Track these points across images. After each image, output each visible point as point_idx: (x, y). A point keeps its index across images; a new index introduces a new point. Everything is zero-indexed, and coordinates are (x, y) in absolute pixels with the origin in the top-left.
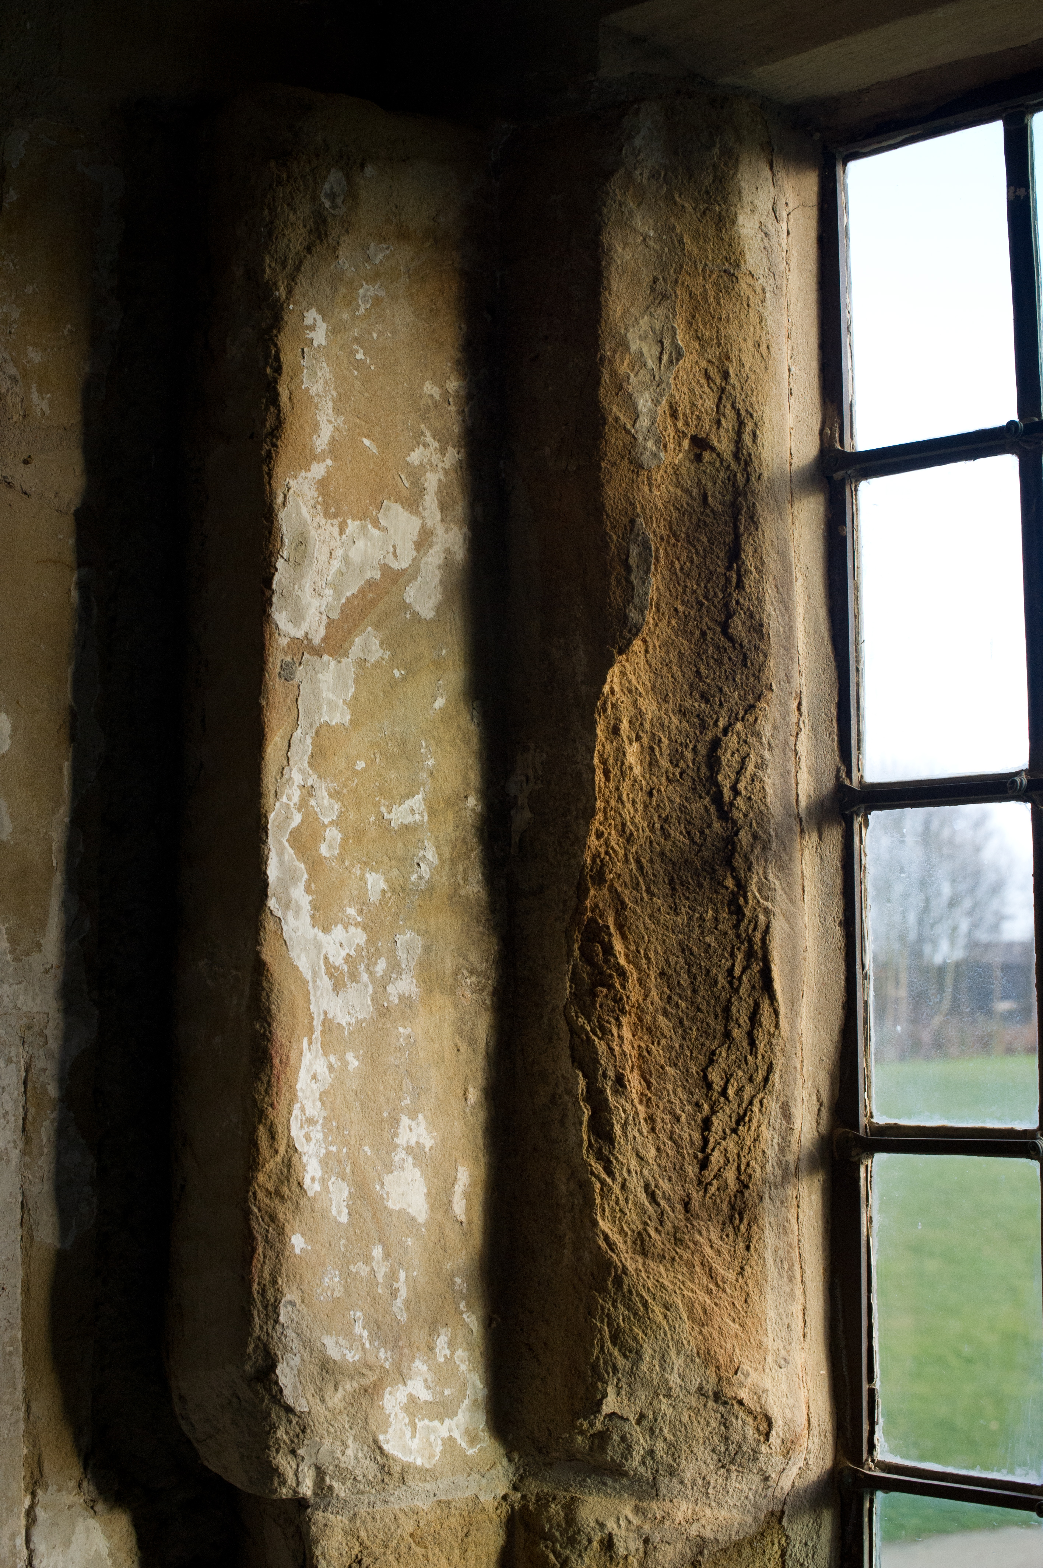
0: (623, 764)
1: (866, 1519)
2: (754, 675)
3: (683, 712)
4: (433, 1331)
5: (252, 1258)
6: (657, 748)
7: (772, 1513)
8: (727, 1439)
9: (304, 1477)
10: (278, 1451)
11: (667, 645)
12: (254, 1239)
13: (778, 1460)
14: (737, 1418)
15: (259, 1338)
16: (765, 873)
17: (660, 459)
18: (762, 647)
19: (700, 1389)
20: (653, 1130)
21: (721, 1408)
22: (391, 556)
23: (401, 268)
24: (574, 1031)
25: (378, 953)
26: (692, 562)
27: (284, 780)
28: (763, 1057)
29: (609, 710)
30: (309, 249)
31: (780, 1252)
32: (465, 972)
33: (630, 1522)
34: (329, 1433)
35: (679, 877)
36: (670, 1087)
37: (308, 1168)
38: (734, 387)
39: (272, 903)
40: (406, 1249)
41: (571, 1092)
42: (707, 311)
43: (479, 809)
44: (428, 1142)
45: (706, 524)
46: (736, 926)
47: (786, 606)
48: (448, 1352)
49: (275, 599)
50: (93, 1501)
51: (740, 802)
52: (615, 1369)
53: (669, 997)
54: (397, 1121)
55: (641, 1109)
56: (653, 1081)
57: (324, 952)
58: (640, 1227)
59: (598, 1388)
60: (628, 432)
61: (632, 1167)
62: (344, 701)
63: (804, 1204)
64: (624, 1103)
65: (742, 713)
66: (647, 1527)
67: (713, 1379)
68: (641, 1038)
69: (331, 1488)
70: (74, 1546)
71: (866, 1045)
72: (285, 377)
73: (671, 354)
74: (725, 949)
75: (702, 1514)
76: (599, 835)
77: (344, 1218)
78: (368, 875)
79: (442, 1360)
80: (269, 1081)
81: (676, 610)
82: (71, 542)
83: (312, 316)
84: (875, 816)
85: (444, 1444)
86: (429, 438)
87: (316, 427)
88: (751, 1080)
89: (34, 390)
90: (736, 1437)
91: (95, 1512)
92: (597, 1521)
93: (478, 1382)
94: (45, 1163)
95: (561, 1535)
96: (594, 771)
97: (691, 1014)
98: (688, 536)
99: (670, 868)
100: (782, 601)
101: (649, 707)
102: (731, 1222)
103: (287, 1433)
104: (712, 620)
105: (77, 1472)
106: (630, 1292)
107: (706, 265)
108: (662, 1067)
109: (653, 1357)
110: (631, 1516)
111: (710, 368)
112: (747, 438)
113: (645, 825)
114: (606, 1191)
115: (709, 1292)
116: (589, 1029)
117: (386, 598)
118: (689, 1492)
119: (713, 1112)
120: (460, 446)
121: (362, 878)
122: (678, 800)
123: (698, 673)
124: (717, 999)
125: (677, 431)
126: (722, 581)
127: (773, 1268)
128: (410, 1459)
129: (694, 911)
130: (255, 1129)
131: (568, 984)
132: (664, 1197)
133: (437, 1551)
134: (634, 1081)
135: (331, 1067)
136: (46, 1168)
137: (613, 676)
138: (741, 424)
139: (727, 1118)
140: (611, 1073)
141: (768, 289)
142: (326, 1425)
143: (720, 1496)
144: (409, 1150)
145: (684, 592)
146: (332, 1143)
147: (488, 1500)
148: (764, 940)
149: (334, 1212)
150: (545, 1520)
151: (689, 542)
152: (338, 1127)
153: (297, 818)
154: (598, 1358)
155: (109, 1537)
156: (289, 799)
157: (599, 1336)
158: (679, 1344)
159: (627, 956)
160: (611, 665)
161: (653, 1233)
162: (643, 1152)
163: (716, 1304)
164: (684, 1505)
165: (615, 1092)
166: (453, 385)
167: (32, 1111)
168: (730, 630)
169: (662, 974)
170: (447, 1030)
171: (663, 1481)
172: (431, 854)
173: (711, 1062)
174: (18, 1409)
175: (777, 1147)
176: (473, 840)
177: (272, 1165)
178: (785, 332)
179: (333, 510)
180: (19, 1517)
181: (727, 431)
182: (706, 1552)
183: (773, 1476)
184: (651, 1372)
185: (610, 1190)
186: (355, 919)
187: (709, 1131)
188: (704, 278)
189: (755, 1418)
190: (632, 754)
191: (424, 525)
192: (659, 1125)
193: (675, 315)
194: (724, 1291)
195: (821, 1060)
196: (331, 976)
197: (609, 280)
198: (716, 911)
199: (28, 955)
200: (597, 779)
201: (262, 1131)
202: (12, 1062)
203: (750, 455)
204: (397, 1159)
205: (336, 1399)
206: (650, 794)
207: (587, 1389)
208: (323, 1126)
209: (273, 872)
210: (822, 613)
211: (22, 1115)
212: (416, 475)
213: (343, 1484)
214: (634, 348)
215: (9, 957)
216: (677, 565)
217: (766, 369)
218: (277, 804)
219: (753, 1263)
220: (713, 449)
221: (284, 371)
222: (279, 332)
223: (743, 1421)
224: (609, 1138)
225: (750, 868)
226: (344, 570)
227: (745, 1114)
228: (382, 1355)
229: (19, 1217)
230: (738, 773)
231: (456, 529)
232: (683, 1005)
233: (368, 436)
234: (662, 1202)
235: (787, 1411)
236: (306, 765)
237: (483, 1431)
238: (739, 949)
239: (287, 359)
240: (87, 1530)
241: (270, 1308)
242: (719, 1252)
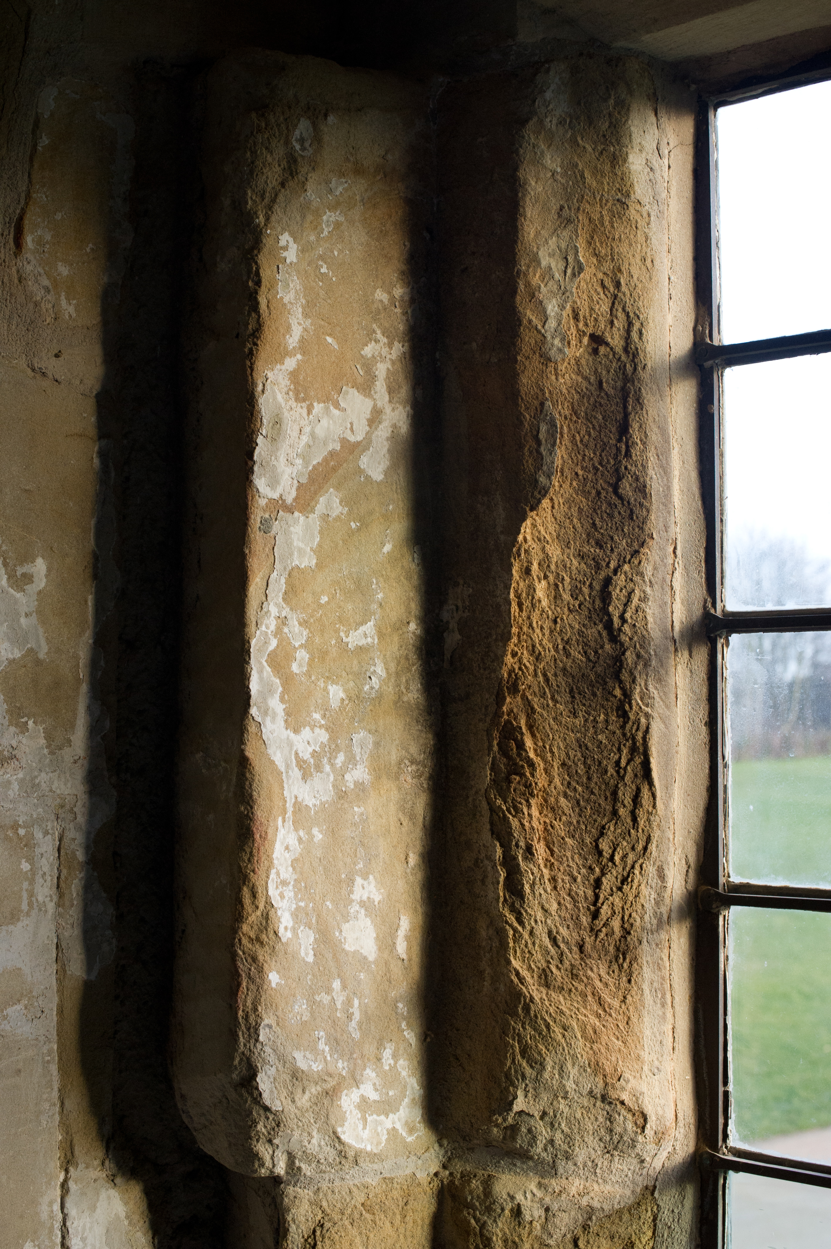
0: (533, 598)
1: (720, 1193)
2: (638, 527)
3: (581, 556)
4: (380, 1046)
5: (238, 991)
6: (561, 585)
7: (647, 1188)
8: (611, 1131)
9: (279, 1160)
10: (258, 1141)
11: (569, 502)
12: (239, 975)
13: (651, 1147)
14: (619, 1114)
15: (243, 1053)
16: (646, 684)
17: (564, 353)
18: (645, 503)
19: (591, 1092)
20: (555, 888)
21: (607, 1107)
22: (349, 431)
23: (358, 197)
24: (493, 810)
25: (338, 749)
26: (590, 435)
27: (263, 612)
28: (643, 831)
29: (523, 555)
30: (283, 185)
31: (655, 984)
32: (407, 762)
33: (534, 1195)
34: (298, 1127)
35: (578, 688)
36: (569, 854)
37: (282, 920)
38: (624, 294)
39: (253, 711)
40: (359, 982)
41: (490, 858)
42: (603, 233)
43: (418, 632)
44: (377, 897)
45: (601, 405)
46: (623, 727)
47: (666, 470)
48: (392, 1062)
49: (256, 468)
50: (113, 1175)
51: (626, 628)
52: (524, 1077)
53: (569, 783)
54: (353, 881)
55: (546, 872)
56: (555, 849)
57: (295, 749)
58: (544, 965)
59: (510, 1092)
60: (539, 332)
61: (538, 918)
62: (311, 549)
63: (674, 946)
64: (532, 866)
65: (628, 557)
66: (547, 1199)
67: (601, 1084)
68: (546, 816)
69: (299, 1169)
70: (98, 1211)
71: (725, 820)
72: (263, 288)
73: (574, 268)
74: (613, 745)
75: (591, 1188)
76: (514, 655)
77: (310, 959)
78: (330, 687)
79: (387, 1068)
80: (251, 852)
81: (576, 474)
82: (93, 419)
83: (285, 239)
84: (735, 639)
85: (388, 1133)
86: (379, 335)
87: (289, 328)
88: (633, 848)
89: (63, 297)
90: (618, 1129)
91: (115, 1184)
92: (509, 1194)
93: (416, 1085)
94: (74, 913)
95: (480, 1204)
96: (510, 604)
97: (586, 797)
98: (586, 414)
99: (570, 680)
100: (662, 466)
101: (555, 552)
102: (617, 961)
103: (265, 1127)
104: (605, 481)
105: (101, 1154)
106: (536, 1016)
107: (602, 195)
108: (563, 839)
109: (553, 1068)
110: (535, 1191)
111: (605, 279)
112: (635, 335)
113: (551, 647)
114: (517, 936)
115: (599, 1016)
116: (505, 808)
117: (345, 465)
118: (581, 1172)
119: (603, 874)
120: (404, 341)
121: (326, 690)
122: (577, 626)
123: (594, 524)
124: (607, 784)
125: (578, 330)
126: (614, 451)
127: (649, 997)
128: (362, 1146)
129: (589, 714)
130: (240, 890)
131: (489, 772)
132: (563, 941)
133: (382, 1217)
134: (540, 849)
135: (300, 840)
136: (76, 917)
137: (526, 529)
138: (630, 324)
139: (614, 879)
140: (522, 844)
141: (652, 214)
142: (296, 1120)
143: (606, 1175)
144: (362, 904)
145: (583, 459)
146: (301, 900)
147: (423, 1176)
148: (644, 738)
149: (303, 954)
150: (467, 1193)
151: (587, 419)
152: (306, 887)
153: (274, 643)
154: (510, 1068)
155: (126, 1204)
156: (267, 628)
157: (511, 1051)
158: (574, 1057)
159: (535, 750)
160: (524, 519)
161: (554, 970)
162: (547, 906)
163: (604, 1026)
164: (577, 1182)
165: (525, 858)
166: (399, 291)
167: (64, 872)
168: (620, 491)
169: (563, 764)
170: (392, 808)
171: (561, 1165)
172: (380, 669)
173: (602, 834)
174: (55, 1105)
175: (653, 901)
176: (413, 657)
177: (254, 917)
178: (666, 248)
179: (302, 395)
180: (55, 1189)
181: (619, 329)
182: (594, 1218)
183: (648, 1159)
184: (552, 1079)
185: (521, 936)
186: (319, 722)
187: (600, 889)
188: (601, 206)
189: (634, 1114)
190: (541, 590)
191: (375, 406)
192: (560, 884)
193: (577, 237)
194: (610, 1015)
195: (689, 832)
196: (300, 768)
197: (524, 208)
198: (607, 715)
199: (60, 749)
200: (512, 610)
201: (246, 891)
202: (48, 833)
203: (637, 349)
204: (352, 911)
205: (304, 1100)
206: (555, 622)
207: (502, 1091)
208: (294, 886)
209: (254, 686)
210: (694, 475)
211: (57, 875)
212: (369, 366)
213: (309, 1165)
214: (544, 263)
215: (46, 751)
216: (578, 438)
217: (651, 279)
218: (258, 632)
219: (634, 993)
220: (607, 344)
221: (263, 284)
222: (259, 252)
223: (625, 1117)
224: (520, 894)
225: (634, 681)
226: (311, 443)
227: (628, 876)
228: (340, 1065)
229: (55, 955)
230: (626, 605)
231: (401, 408)
232: (580, 789)
233: (330, 335)
234: (562, 946)
235: (659, 1109)
236: (281, 600)
237: (419, 1123)
238: (624, 745)
239: (266, 274)
240: (109, 1198)
241: (252, 1030)
242: (606, 985)
